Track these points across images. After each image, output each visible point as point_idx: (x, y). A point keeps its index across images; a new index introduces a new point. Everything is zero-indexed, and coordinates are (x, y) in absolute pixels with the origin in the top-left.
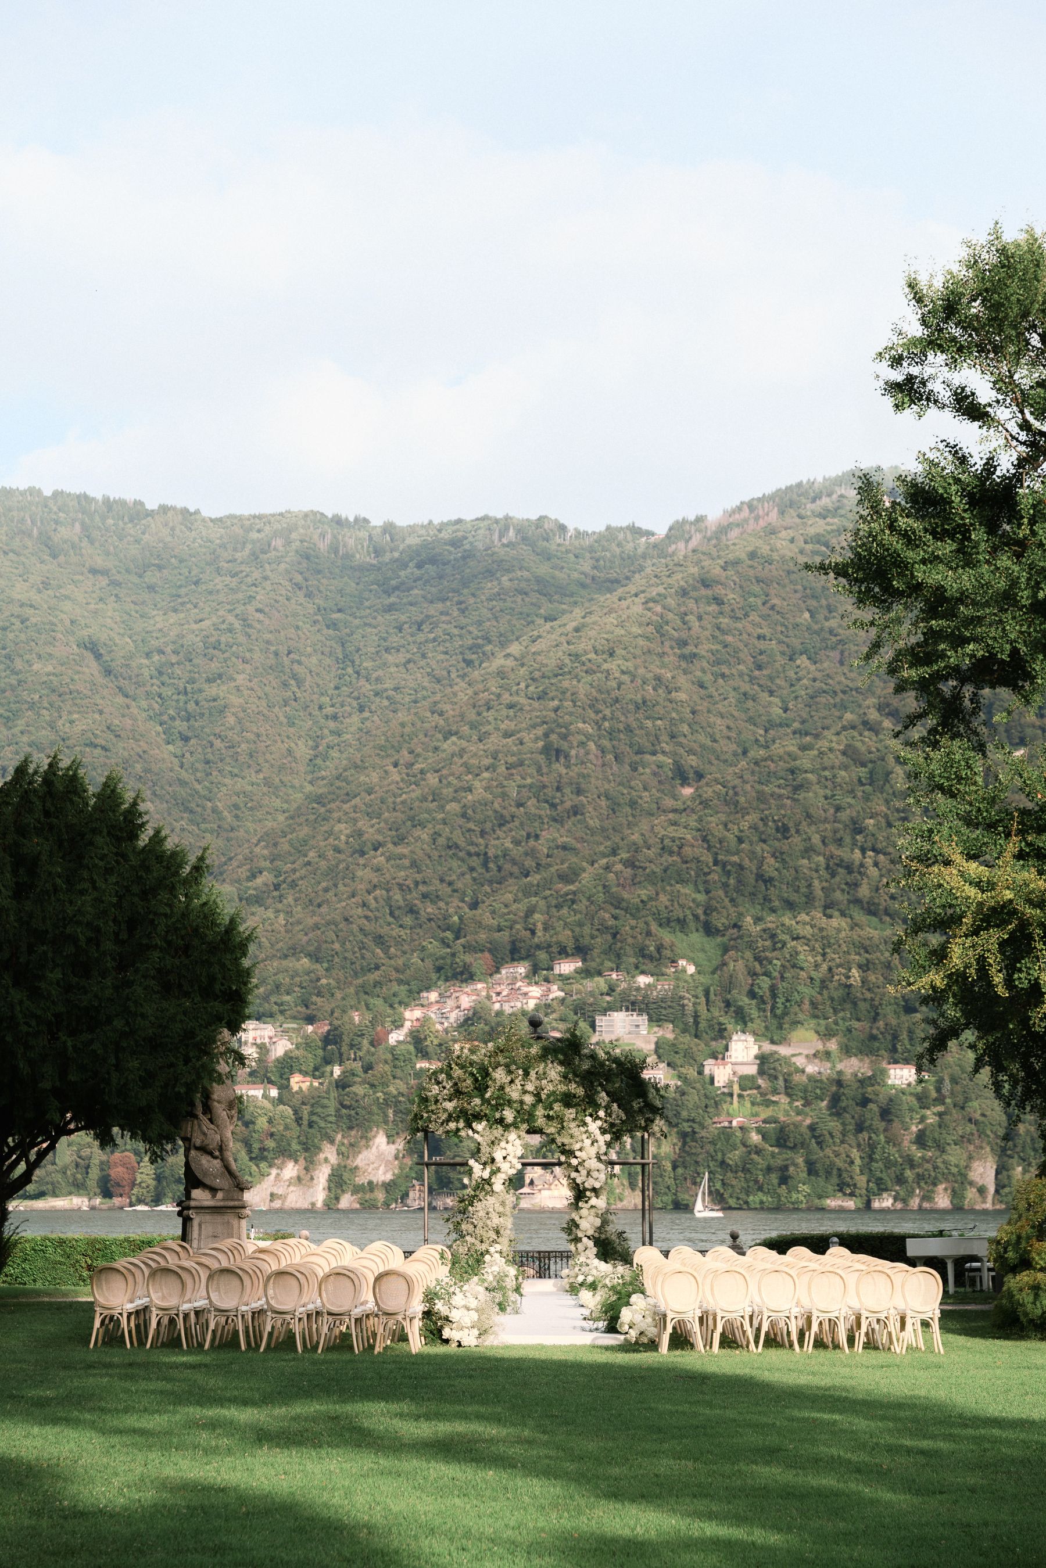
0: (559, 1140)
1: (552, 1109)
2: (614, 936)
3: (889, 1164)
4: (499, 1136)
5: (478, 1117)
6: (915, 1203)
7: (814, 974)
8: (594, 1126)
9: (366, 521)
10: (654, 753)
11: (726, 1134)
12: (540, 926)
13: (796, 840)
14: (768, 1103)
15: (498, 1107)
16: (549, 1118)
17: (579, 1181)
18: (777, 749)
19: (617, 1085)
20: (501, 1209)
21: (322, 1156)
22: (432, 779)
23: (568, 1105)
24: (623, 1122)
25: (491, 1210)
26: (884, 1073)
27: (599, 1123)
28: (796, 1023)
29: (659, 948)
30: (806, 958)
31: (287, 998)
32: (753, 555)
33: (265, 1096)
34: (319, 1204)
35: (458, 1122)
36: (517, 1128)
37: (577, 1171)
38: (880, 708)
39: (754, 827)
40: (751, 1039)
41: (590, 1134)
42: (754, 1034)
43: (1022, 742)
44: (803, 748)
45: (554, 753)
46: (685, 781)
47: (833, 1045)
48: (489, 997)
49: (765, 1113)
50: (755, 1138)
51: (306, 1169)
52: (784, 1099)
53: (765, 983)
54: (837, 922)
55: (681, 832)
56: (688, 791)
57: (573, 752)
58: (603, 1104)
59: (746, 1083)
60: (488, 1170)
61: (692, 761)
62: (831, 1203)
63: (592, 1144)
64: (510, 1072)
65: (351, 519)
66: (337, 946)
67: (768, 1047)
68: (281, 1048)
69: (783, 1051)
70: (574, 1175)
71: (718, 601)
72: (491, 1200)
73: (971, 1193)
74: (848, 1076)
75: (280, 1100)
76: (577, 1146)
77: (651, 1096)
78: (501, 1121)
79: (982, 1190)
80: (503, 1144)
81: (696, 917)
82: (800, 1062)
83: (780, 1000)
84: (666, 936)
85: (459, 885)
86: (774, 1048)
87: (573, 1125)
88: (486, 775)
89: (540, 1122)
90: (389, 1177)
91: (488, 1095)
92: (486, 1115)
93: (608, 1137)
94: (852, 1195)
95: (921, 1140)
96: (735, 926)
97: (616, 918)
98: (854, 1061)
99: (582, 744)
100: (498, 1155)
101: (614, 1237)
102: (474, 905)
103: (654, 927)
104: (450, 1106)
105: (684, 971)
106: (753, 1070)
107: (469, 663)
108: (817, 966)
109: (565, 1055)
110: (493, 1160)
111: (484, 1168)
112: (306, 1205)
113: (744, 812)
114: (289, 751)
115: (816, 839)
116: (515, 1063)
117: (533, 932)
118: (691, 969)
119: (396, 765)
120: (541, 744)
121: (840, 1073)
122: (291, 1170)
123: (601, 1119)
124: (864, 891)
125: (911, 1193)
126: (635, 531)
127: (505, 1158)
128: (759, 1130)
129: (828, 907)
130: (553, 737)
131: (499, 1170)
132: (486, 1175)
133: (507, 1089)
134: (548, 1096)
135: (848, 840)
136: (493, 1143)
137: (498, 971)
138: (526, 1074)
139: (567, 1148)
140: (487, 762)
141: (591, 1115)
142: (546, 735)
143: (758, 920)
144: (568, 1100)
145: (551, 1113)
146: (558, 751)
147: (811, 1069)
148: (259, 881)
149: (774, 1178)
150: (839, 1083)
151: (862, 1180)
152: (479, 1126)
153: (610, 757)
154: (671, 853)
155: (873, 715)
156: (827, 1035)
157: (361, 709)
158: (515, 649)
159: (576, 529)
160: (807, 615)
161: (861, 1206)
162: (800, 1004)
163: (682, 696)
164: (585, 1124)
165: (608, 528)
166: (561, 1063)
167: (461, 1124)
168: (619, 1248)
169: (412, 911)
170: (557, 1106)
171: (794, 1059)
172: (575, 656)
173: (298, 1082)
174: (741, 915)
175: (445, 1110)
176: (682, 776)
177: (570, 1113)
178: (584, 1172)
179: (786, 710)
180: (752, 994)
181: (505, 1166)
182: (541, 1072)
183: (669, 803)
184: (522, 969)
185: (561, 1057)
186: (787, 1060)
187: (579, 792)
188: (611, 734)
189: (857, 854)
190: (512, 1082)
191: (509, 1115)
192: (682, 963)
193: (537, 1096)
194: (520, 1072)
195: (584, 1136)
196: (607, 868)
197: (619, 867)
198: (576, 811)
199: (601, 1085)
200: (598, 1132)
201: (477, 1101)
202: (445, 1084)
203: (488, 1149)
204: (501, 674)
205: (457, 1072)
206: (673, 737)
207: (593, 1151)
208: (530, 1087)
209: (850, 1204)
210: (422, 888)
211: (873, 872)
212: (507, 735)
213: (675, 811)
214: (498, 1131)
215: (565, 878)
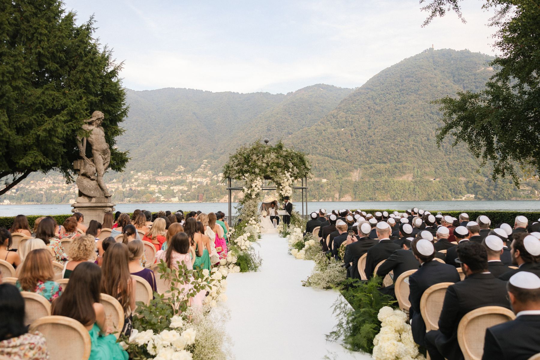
0: (275, 180)
1: (273, 168)
3: (322, 194)
4: (253, 178)
5: (246, 172)
6: (326, 200)
8: (288, 175)
10: (285, 130)
13: (307, 143)
15: (254, 168)
16: (271, 171)
17: (282, 194)
18: (304, 129)
19: (296, 161)
22: (249, 134)
23: (278, 167)
24: (298, 173)
25: (251, 205)
26: (321, 180)
27: (290, 173)
32: (300, 98)
35: (239, 173)
36: (261, 175)
37: (282, 190)
38: (321, 122)
39: (301, 141)
41: (287, 177)
43: (344, 127)
44: (309, 129)
45: (269, 130)
46: (290, 134)
54: (314, 156)
55: (289, 142)
56: (290, 136)
58: (291, 167)
60: (250, 190)
61: (291, 131)
62: (313, 201)
63: (287, 181)
64: (258, 156)
70: (281, 192)
71: (295, 105)
72: (251, 201)
73: (335, 199)
74: (315, 181)
76: (282, 182)
77: (307, 165)
78: (254, 173)
79: (337, 198)
80: (255, 181)
87: (280, 174)
89: (269, 173)
91: (250, 164)
92: (249, 171)
93: (293, 178)
95: (327, 191)
98: (317, 178)
99: (273, 129)
100: (253, 185)
101: (295, 214)
104: (236, 168)
107: (255, 116)
109: (277, 150)
110: (252, 187)
111: (248, 190)
113: (299, 139)
114: (227, 131)
115: (311, 143)
116: (259, 153)
120: (267, 129)
123: (290, 172)
124: (318, 151)
125: (325, 199)
127: (256, 186)
129: (312, 154)
130: (269, 127)
131: (254, 190)
132: (249, 192)
133: (257, 162)
134: (271, 164)
136: (251, 181)
138: (263, 156)
139: (279, 182)
140: (258, 131)
141: (287, 171)
142: (267, 127)
144: (278, 165)
145: (273, 170)
151: (318, 197)
152: (246, 175)
155: (320, 123)
157: (238, 123)
158: (262, 113)
160: (309, 108)
163: (289, 121)
164: (284, 174)
166: (276, 153)
167: (241, 175)
168: (297, 218)
170: (274, 168)
172: (272, 115)
175: (235, 170)
176: (290, 133)
177: (279, 170)
178: (284, 191)
179: (306, 123)
181: (256, 189)
182: (269, 156)
183: (287, 138)
185: (276, 151)
188: (278, 127)
189: (317, 146)
190: (258, 159)
191: (257, 170)
193: (267, 164)
194: (261, 156)
195: (285, 178)
198: (272, 139)
199: (290, 160)
200: (289, 176)
201: (246, 166)
202: (235, 161)
203: (250, 183)
204: (260, 117)
205: (239, 157)
206: (288, 127)
207: (287, 184)
208: (265, 161)
211: (320, 148)
212: (261, 127)
214: (253, 176)
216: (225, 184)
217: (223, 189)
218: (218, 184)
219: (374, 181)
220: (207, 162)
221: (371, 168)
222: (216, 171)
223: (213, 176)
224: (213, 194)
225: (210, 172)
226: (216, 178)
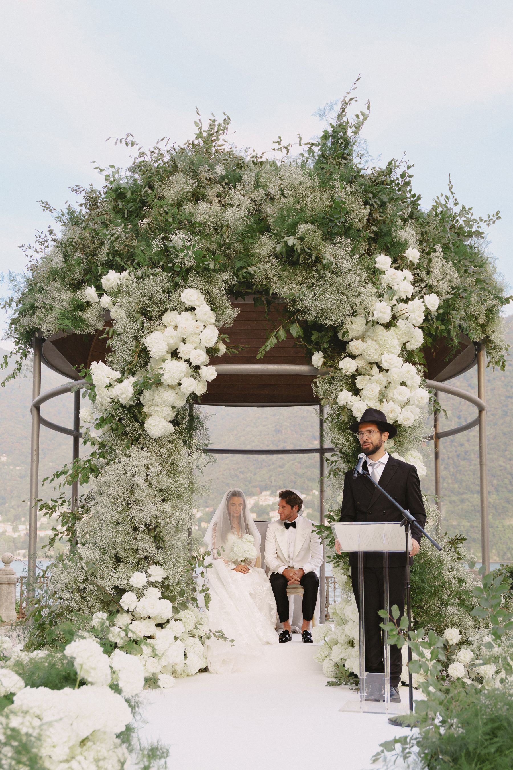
2: (295, 483)
12: (273, 480)
29: (308, 487)
45: (278, 431)
48: (259, 501)
57: (283, 431)
66: (215, 486)
75: (199, 530)
97: (295, 478)
99: (286, 429)
102: (255, 474)
103: (306, 481)
105: (315, 493)
117: (271, 482)
119: (232, 435)
120: (274, 429)
130: (278, 427)
137: (261, 493)
142: (276, 426)
146: (279, 431)
153: (294, 433)
154: (311, 459)
184: (268, 493)
187: (285, 442)
188: (294, 426)
196: (293, 464)
197: (296, 464)
206: (312, 427)
210: (240, 470)
212: (264, 426)
215: (281, 467)
219: (469, 524)
221: (462, 501)
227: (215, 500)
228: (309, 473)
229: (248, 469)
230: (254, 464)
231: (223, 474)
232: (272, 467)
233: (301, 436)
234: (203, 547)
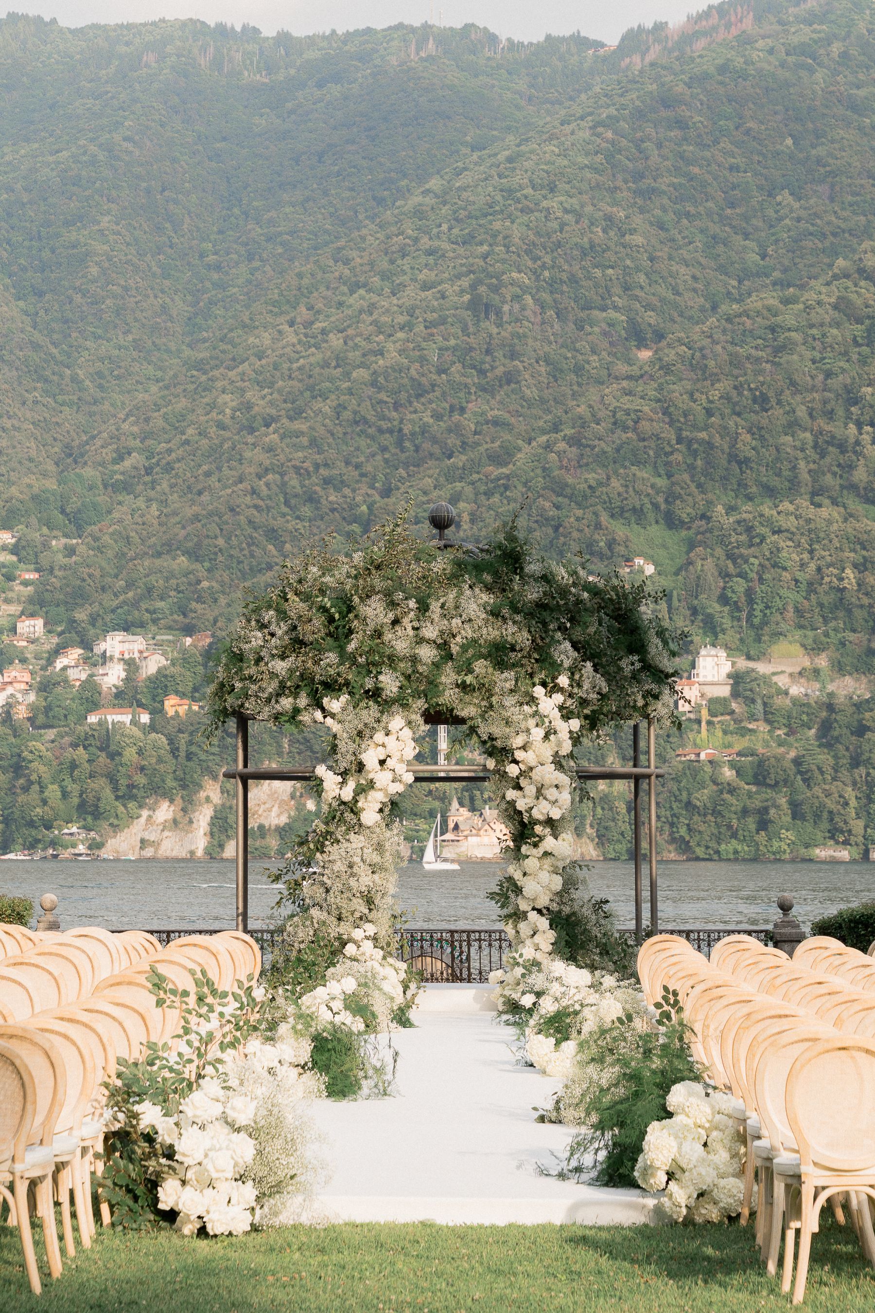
0: (484, 731)
1: (470, 671)
2: (556, 529)
4: (370, 721)
5: (332, 687)
7: (800, 575)
8: (549, 704)
9: (256, 31)
10: (604, 309)
11: (693, 768)
13: (778, 412)
14: (743, 732)
15: (371, 668)
16: (464, 687)
17: (521, 805)
18: (754, 303)
19: (592, 630)
20: (376, 858)
21: (202, 795)
22: (336, 341)
23: (501, 665)
24: (603, 697)
25: (357, 859)
27: (558, 698)
28: (778, 635)
29: (611, 544)
30: (790, 555)
31: (161, 604)
32: (722, 69)
33: (134, 722)
34: (200, 853)
35: (296, 696)
36: (405, 706)
37: (518, 787)
39: (726, 397)
40: (723, 654)
41: (542, 717)
42: (727, 647)
44: (786, 301)
45: (483, 309)
46: (642, 344)
47: (822, 662)
49: (740, 744)
50: (728, 774)
51: (184, 810)
52: (762, 727)
53: (740, 586)
54: (827, 512)
55: (635, 404)
56: (645, 355)
57: (506, 308)
58: (567, 663)
59: (717, 706)
60: (351, 785)
61: (651, 317)
62: (820, 853)
63: (546, 737)
64: (392, 604)
65: (238, 28)
66: (221, 542)
67: (743, 664)
68: (153, 664)
69: (762, 668)
70: (511, 794)
71: (681, 124)
72: (357, 841)
74: (841, 699)
75: (153, 727)
76: (518, 741)
77: (652, 650)
78: (375, 694)
80: (379, 737)
81: (656, 506)
82: (782, 681)
83: (759, 607)
84: (620, 530)
85: (369, 468)
86: (751, 664)
87: (509, 701)
88: (400, 335)
89: (449, 696)
90: (283, 820)
91: (351, 647)
92: (347, 684)
93: (575, 724)
94: (846, 843)
96: (703, 517)
97: (558, 507)
98: (848, 680)
99: (516, 298)
100: (370, 758)
101: (587, 911)
102: (387, 492)
103: (604, 518)
104: (280, 666)
105: (641, 571)
106: (725, 691)
107: (380, 201)
108: (803, 565)
109: (496, 574)
110: (361, 767)
111: (343, 783)
112: (183, 854)
113: (715, 379)
114: (164, 308)
115: (802, 412)
116: (401, 587)
118: (650, 569)
119: (291, 324)
120: (467, 297)
121: (831, 695)
122: (165, 811)
123: (561, 690)
124: (860, 475)
126: (580, 42)
127: (382, 762)
128: (732, 765)
130: (482, 289)
131: (371, 784)
132: (347, 794)
133: (388, 636)
134: (464, 648)
135: (840, 412)
136: (360, 734)
138: (423, 608)
139: (499, 744)
140: (402, 319)
141: (544, 684)
142: (473, 287)
143: (731, 509)
144: (500, 655)
145: (469, 679)
146: (487, 306)
147: (795, 690)
148: (127, 463)
149: (751, 823)
150: (830, 707)
151: (858, 826)
152: (334, 704)
153: (551, 313)
154: (625, 429)
155: (871, 261)
156: (815, 649)
157: (250, 258)
158: (435, 183)
159: (509, 40)
160: (789, 141)
161: (857, 857)
162: (782, 611)
163: (638, 239)
164: (532, 700)
165: (548, 37)
166: (488, 589)
167: (303, 701)
168: (595, 931)
169: (311, 499)
170: (481, 666)
171: (775, 679)
172: (509, 192)
173: (173, 706)
174: (710, 503)
175: (273, 675)
176: (639, 335)
177: (505, 680)
178: (530, 790)
179: (763, 257)
180: (724, 599)
181: (382, 778)
182: (450, 604)
183: (622, 368)
185: (488, 578)
186: (766, 680)
187: (513, 355)
188: (553, 285)
190: (396, 622)
191: (389, 682)
192: (639, 561)
193: (443, 646)
194: (412, 604)
195: (532, 722)
196: (548, 447)
197: (562, 446)
198: (510, 378)
199: (562, 628)
200: (556, 714)
201: (332, 657)
202: (273, 628)
203: (352, 747)
204: (419, 213)
205: (296, 606)
206: (627, 288)
207: (546, 751)
208: (430, 632)
209: (844, 854)
210: (324, 472)
211: (872, 451)
213: (629, 378)
214: (370, 712)
215: (497, 459)
216: (145, 718)
217: (130, 754)
218: (92, 719)
220: (15, 550)
222: (81, 615)
223: (57, 652)
224: (53, 791)
225: (34, 626)
226: (78, 675)
227: (223, 601)
228: (615, 483)
229: (357, 466)
230: (384, 449)
231: (254, 492)
232: (460, 460)
233: (581, 328)
234: (172, 801)
